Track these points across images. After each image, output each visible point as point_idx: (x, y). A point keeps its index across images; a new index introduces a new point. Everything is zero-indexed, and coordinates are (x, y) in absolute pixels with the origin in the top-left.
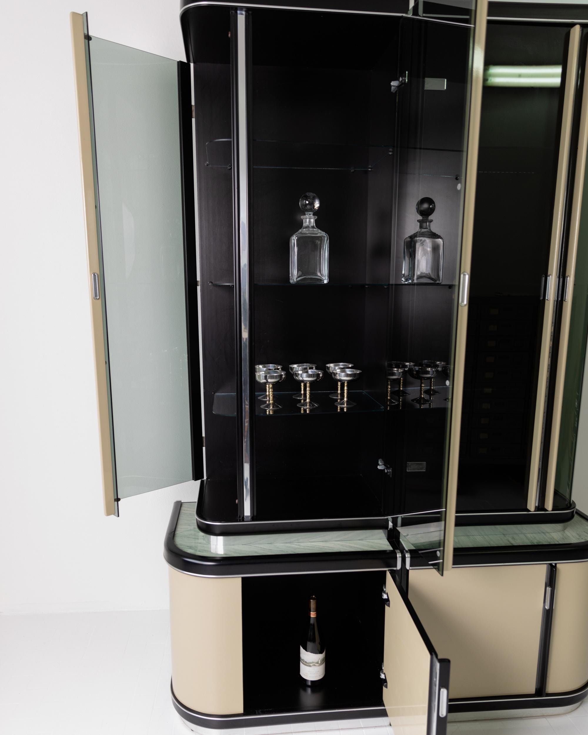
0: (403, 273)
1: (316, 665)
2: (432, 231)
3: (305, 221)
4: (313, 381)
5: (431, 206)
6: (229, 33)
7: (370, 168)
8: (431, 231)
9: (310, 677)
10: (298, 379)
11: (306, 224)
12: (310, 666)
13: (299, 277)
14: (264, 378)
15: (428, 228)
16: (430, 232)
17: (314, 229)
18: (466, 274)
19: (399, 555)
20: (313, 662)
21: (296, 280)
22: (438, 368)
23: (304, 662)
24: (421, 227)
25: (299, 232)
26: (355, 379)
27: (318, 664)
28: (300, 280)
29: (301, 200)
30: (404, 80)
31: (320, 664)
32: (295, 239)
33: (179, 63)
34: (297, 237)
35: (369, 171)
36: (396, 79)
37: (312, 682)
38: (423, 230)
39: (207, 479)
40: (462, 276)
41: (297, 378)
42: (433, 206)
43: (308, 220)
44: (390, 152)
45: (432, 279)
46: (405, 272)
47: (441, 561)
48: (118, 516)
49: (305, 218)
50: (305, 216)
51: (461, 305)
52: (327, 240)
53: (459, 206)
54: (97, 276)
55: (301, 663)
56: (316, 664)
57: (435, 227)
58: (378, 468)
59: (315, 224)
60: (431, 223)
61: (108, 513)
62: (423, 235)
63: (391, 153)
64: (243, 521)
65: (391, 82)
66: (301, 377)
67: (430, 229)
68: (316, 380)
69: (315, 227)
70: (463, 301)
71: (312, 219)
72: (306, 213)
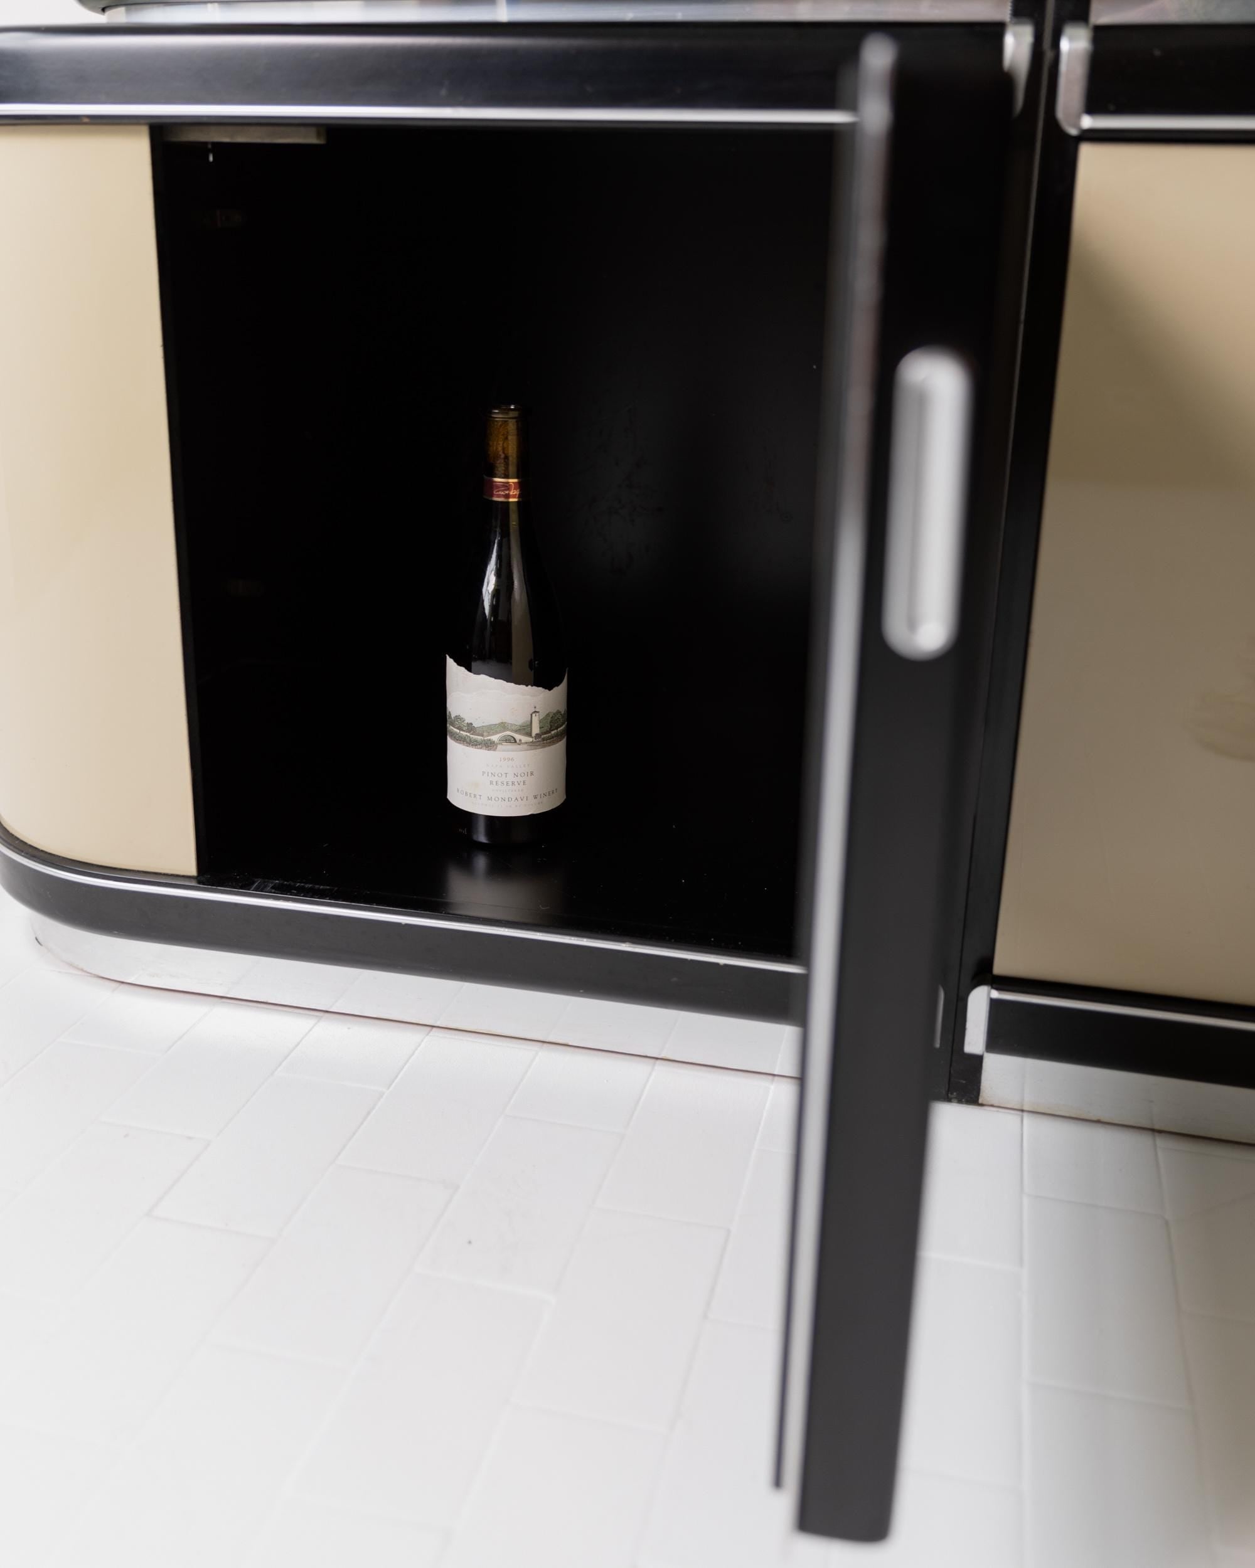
1: (520, 743)
9: (490, 799)
12: (489, 745)
20: (503, 726)
23: (460, 728)
27: (529, 734)
31: (538, 736)
37: (495, 823)
55: (449, 738)
56: (518, 737)
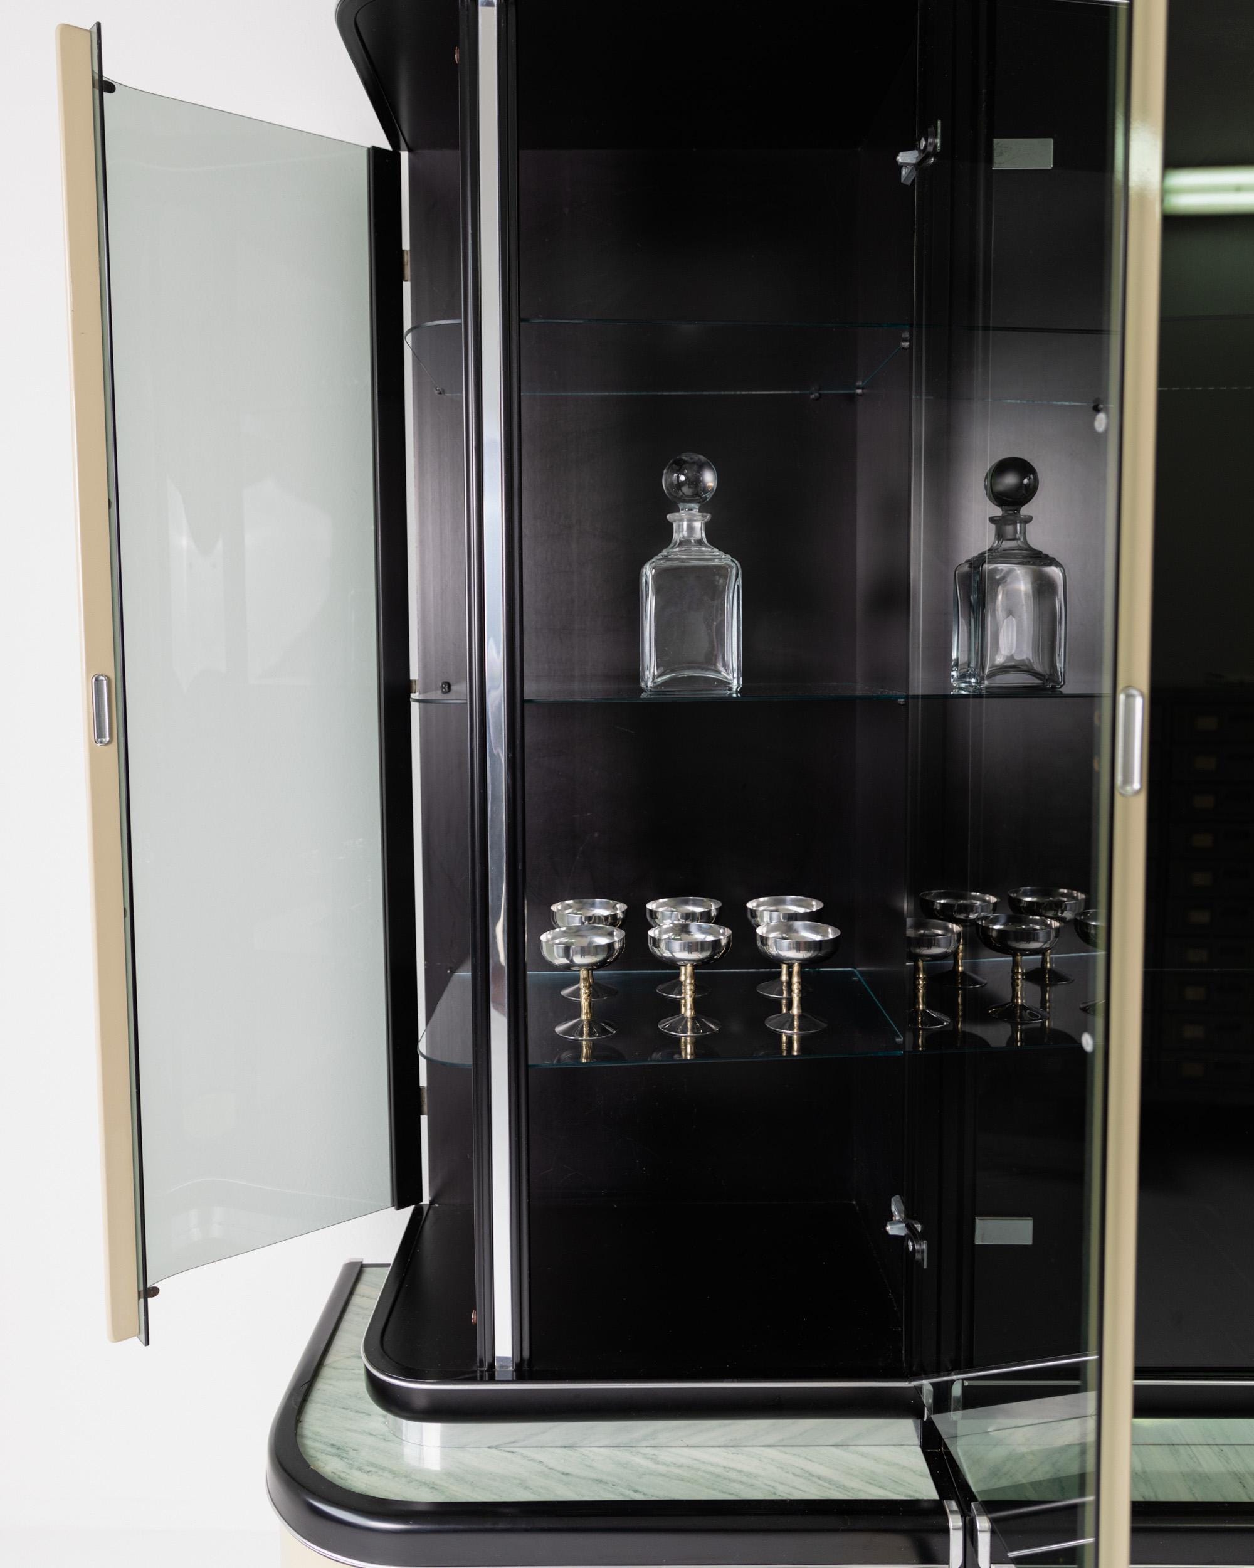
0: (954, 656)
2: (1032, 546)
3: (679, 526)
4: (700, 960)
5: (1026, 481)
6: (457, 51)
7: (859, 388)
8: (1032, 548)
10: (658, 953)
11: (681, 535)
13: (659, 676)
14: (561, 952)
15: (1019, 539)
16: (1026, 550)
17: (704, 549)
18: (1135, 692)
19: (955, 1522)
21: (653, 681)
22: (1062, 913)
24: (1000, 536)
25: (661, 557)
26: (821, 957)
28: (665, 683)
29: (667, 473)
30: (931, 144)
32: (648, 573)
33: (371, 151)
34: (653, 568)
35: (858, 394)
36: (911, 146)
38: (1007, 544)
39: (432, 1202)
40: (1121, 698)
41: (656, 949)
42: (1032, 480)
43: (685, 524)
44: (905, 340)
45: (1036, 675)
46: (959, 654)
47: (1090, 1540)
48: (147, 1343)
49: (676, 518)
50: (677, 514)
51: (1122, 792)
52: (737, 577)
53: (1103, 479)
54: (105, 682)
57: (1038, 537)
58: (886, 1232)
59: (704, 535)
60: (1027, 525)
61: (119, 1335)
62: (1006, 556)
63: (906, 344)
64: (492, 1379)
65: (897, 155)
66: (668, 948)
67: (1025, 541)
68: (711, 957)
69: (706, 542)
70: (1127, 780)
71: (695, 521)
72: (680, 508)
